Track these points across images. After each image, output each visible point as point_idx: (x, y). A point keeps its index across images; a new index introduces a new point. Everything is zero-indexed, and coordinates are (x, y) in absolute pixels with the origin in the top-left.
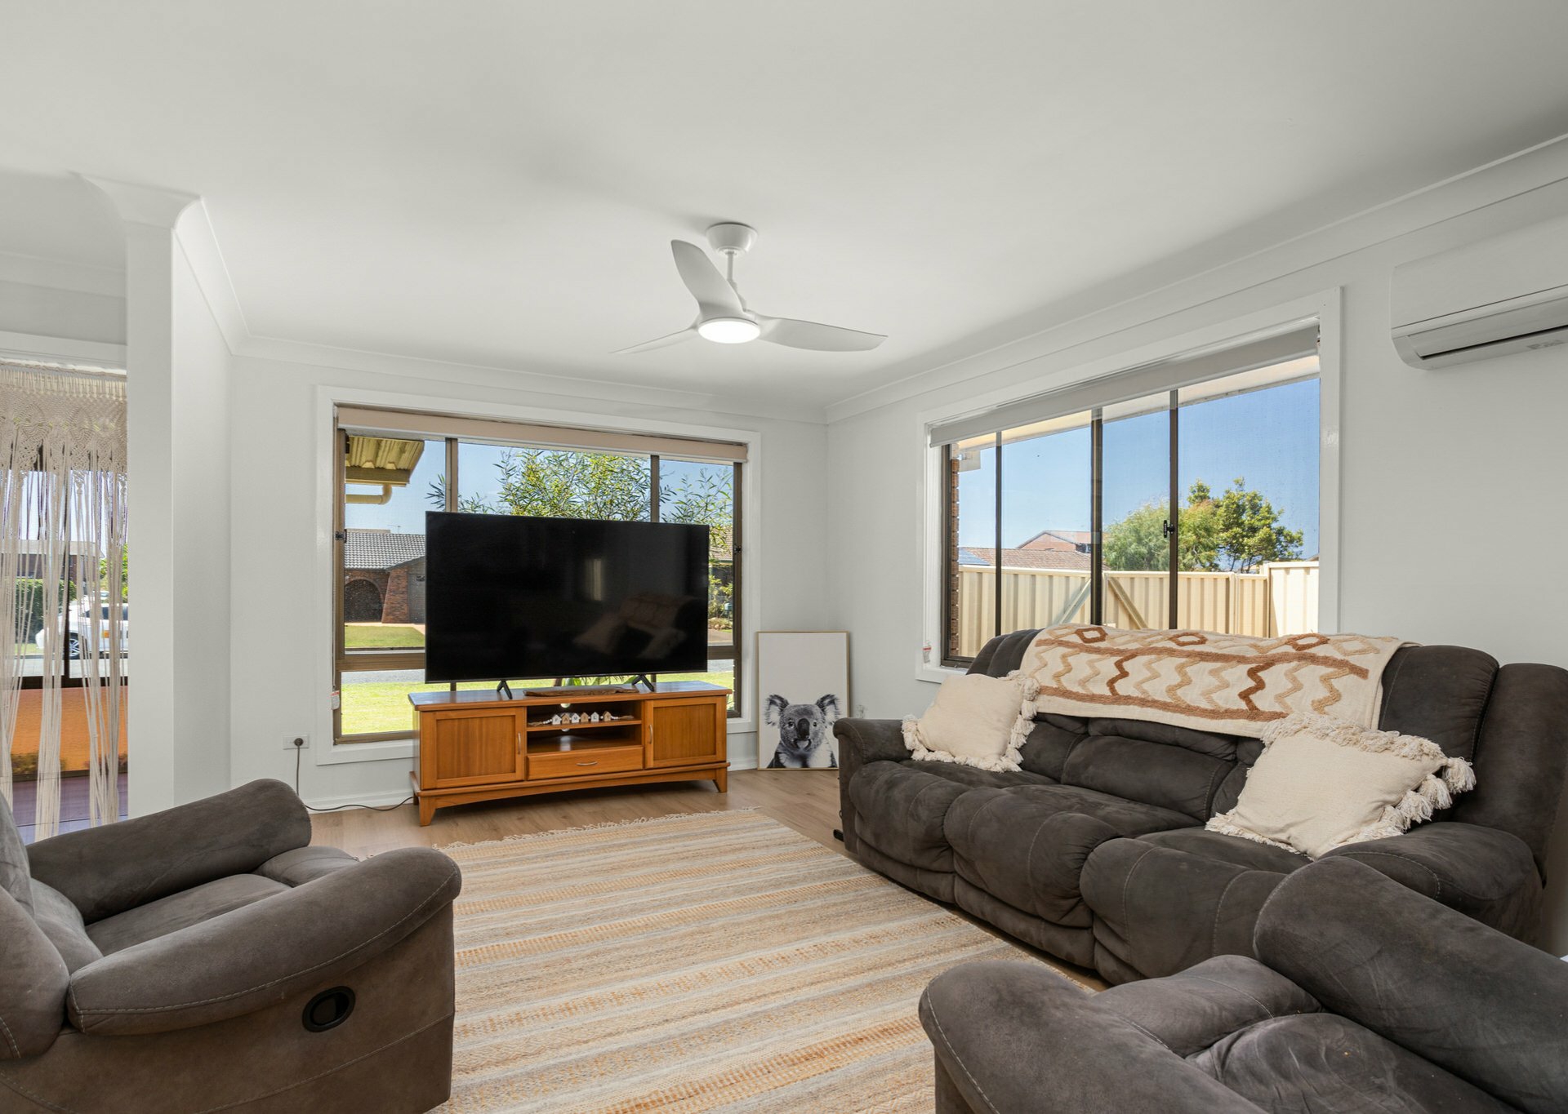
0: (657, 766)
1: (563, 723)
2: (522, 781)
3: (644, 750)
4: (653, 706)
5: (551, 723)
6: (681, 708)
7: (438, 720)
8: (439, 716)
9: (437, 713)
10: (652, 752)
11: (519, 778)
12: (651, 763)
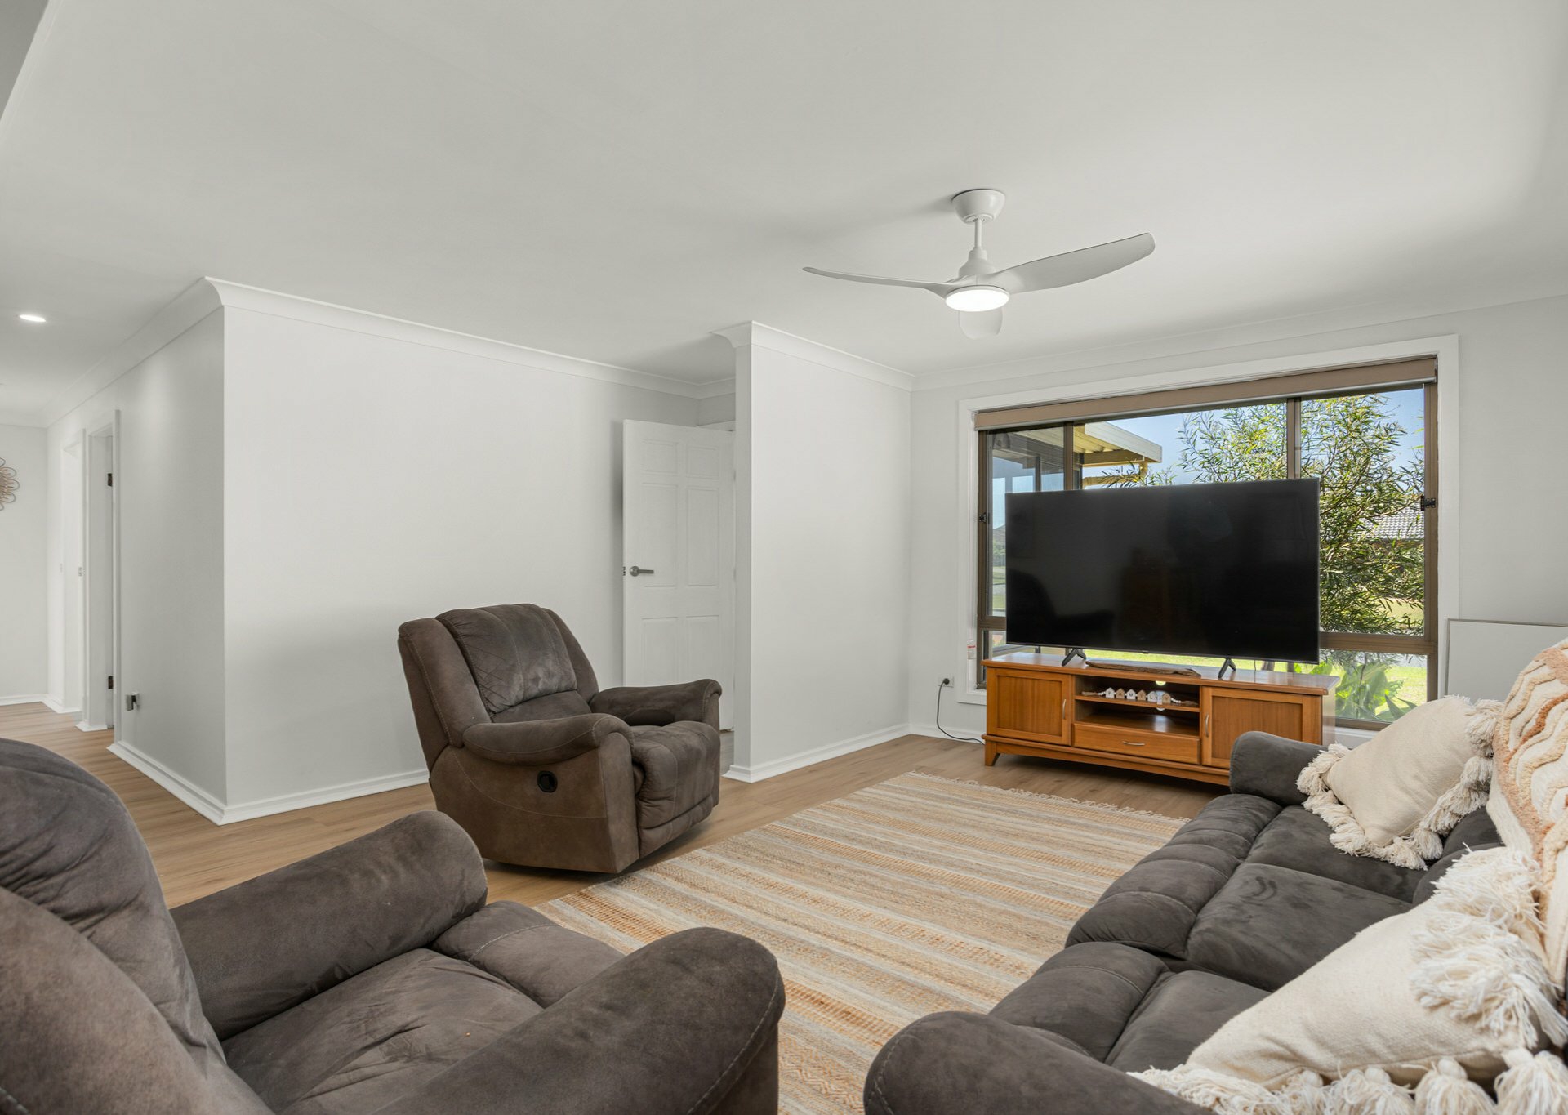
0: (1214, 765)
1: (1117, 697)
2: (1068, 746)
3: (1201, 741)
4: (1211, 695)
5: (1104, 695)
6: (1251, 702)
7: (998, 676)
8: (1000, 672)
9: (998, 670)
10: (1210, 747)
11: (1066, 743)
12: (1208, 760)
